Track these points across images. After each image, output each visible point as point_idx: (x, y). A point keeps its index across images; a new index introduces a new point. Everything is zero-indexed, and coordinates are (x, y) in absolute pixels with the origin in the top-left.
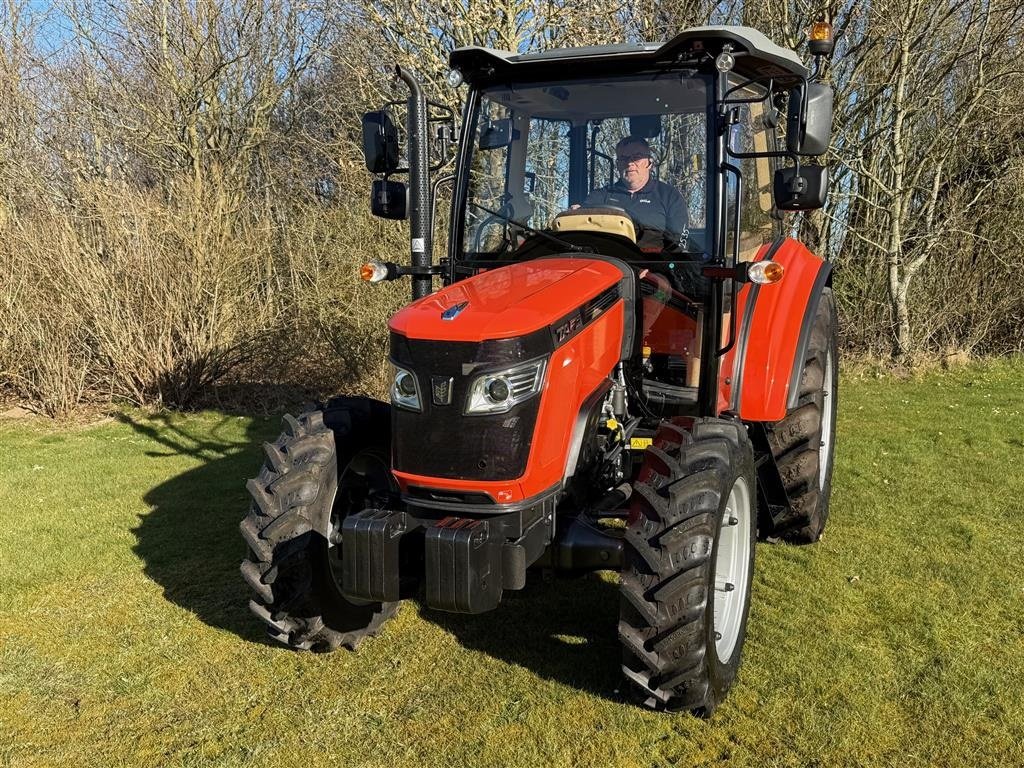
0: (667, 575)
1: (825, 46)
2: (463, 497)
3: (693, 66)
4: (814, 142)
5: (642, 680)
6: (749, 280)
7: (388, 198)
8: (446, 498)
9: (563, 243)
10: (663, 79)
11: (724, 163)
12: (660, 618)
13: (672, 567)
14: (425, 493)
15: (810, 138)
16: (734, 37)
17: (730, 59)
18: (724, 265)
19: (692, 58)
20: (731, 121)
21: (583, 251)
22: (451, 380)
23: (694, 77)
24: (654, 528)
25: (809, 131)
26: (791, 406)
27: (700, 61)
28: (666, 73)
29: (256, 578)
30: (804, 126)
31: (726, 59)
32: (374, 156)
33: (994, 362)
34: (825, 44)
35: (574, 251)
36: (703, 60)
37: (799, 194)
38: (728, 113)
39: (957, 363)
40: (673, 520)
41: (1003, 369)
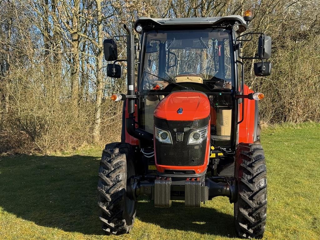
0: (255, 191)
1: (250, 18)
2: (185, 172)
3: (224, 28)
4: (267, 54)
5: (245, 227)
6: (253, 99)
7: (115, 70)
8: (178, 173)
9: (182, 86)
10: (214, 32)
11: (236, 60)
12: (254, 205)
13: (257, 189)
14: (171, 172)
15: (266, 53)
16: (239, 20)
17: (238, 27)
18: (239, 94)
19: (224, 25)
20: (240, 47)
21: (189, 89)
22: (183, 133)
23: (224, 31)
24: (249, 177)
25: (266, 51)
26: (254, 141)
27: (226, 26)
28: (215, 30)
29: (105, 208)
30: (264, 49)
31: (236, 26)
32: (109, 55)
33: (276, 126)
34: (249, 18)
35: (186, 89)
36: (227, 26)
37: (264, 71)
38: (238, 44)
39: (264, 127)
40: (255, 174)
41: (280, 128)
